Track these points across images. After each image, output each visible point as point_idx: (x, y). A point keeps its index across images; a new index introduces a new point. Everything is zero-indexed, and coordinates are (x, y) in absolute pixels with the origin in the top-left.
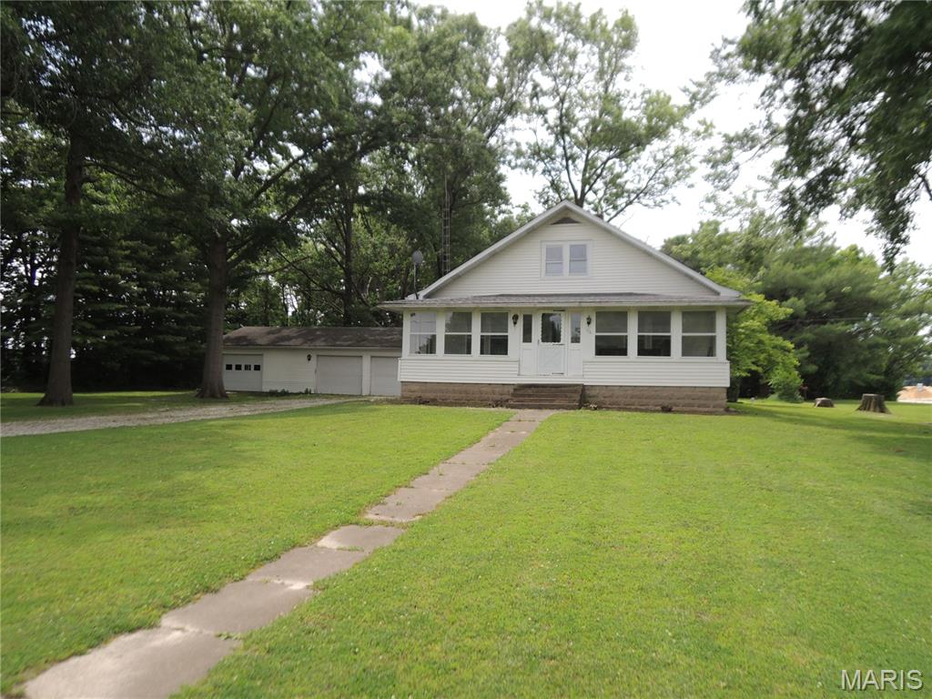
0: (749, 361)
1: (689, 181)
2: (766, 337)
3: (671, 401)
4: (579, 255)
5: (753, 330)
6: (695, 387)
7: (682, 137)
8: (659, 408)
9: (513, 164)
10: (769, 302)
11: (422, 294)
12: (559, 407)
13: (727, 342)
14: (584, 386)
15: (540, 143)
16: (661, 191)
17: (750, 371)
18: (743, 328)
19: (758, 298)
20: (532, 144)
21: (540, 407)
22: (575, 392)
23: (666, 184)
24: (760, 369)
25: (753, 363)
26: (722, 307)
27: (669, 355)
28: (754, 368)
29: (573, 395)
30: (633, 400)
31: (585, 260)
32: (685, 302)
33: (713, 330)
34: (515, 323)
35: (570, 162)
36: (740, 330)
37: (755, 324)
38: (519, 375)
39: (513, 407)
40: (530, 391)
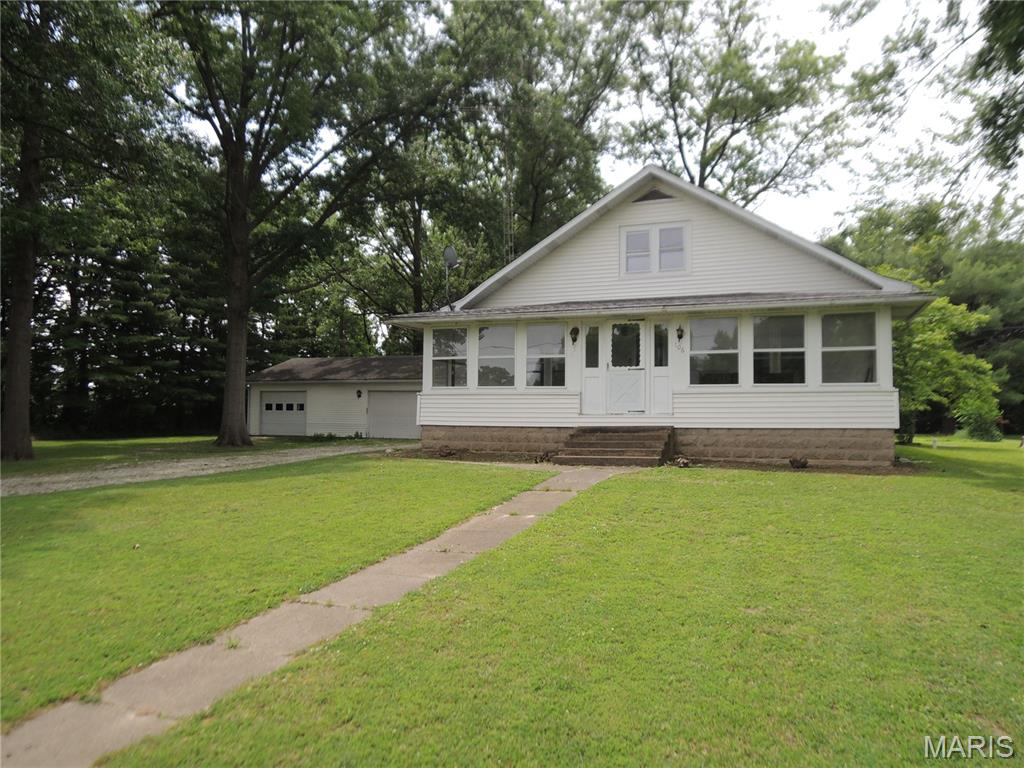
0: (928, 390)
1: (842, 159)
2: (952, 355)
3: (807, 451)
4: (673, 244)
5: (933, 346)
6: (845, 429)
7: (830, 99)
8: (787, 461)
9: (618, 152)
10: (955, 307)
11: (459, 305)
12: (629, 463)
13: (894, 361)
14: (673, 429)
15: (646, 119)
16: (805, 173)
17: (930, 402)
18: (918, 343)
19: (941, 302)
20: (638, 123)
21: (601, 463)
22: (659, 438)
23: (812, 163)
24: (945, 401)
25: (934, 391)
26: (886, 305)
27: (802, 380)
28: (936, 398)
29: (653, 443)
30: (749, 450)
31: (682, 250)
32: (825, 299)
33: (871, 341)
34: (574, 340)
35: (684, 140)
36: (915, 346)
37: (938, 336)
38: (581, 414)
39: (562, 462)
40: (593, 439)
